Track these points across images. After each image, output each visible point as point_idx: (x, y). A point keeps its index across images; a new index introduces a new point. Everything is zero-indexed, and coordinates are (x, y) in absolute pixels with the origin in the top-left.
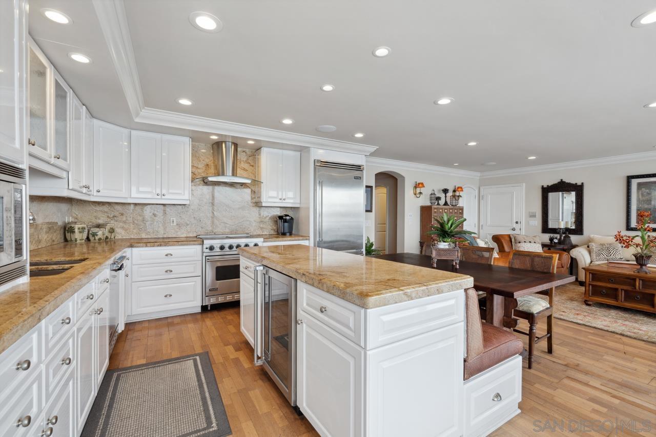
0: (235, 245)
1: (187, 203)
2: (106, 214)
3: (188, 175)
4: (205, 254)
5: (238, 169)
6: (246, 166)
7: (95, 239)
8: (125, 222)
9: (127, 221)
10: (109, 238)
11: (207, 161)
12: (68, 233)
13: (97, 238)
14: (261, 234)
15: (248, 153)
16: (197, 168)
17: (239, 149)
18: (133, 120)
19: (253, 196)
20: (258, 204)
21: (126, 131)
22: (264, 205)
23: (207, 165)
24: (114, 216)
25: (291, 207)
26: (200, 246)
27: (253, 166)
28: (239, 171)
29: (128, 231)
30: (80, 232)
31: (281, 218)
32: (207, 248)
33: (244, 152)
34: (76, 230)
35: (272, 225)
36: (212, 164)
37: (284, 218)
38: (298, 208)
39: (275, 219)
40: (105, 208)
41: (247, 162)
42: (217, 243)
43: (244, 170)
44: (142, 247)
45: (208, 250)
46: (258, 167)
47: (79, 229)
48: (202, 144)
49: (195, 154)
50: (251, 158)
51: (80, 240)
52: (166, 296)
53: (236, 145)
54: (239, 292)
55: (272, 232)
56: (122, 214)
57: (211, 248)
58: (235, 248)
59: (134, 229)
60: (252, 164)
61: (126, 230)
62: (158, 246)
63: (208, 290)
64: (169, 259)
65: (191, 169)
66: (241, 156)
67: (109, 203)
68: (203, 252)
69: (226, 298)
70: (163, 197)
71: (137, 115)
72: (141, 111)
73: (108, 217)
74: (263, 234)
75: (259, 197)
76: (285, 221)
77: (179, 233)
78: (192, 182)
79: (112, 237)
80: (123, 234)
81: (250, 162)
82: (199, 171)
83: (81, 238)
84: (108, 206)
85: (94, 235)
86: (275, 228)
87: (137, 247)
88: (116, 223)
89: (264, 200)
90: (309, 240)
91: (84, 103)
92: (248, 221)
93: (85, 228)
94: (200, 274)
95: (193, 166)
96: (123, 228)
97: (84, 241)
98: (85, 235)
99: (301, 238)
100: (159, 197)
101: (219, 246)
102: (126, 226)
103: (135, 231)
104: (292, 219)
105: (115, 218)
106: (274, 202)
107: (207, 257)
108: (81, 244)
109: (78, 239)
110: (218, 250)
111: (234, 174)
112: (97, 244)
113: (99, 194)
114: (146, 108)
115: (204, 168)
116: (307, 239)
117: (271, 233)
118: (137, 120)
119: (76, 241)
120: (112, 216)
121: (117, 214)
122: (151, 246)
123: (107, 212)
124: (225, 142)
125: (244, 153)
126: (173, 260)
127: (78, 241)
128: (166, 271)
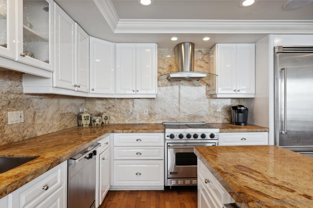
0: (192, 134)
1: (154, 96)
2: (104, 106)
3: (156, 75)
4: (167, 142)
5: (195, 67)
6: (202, 64)
7: (94, 125)
8: (115, 112)
9: (117, 111)
10: (105, 123)
11: (170, 62)
12: (79, 120)
13: (96, 123)
14: (215, 122)
15: (204, 52)
16: (163, 68)
17: (196, 50)
18: (113, 32)
19: (208, 89)
20: (212, 96)
21: (112, 44)
22: (218, 96)
23: (171, 65)
24: (109, 108)
25: (244, 98)
26: (163, 134)
27: (207, 63)
28: (196, 68)
29: (117, 119)
30: (85, 120)
31: (235, 108)
32: (168, 136)
33: (200, 51)
34: (83, 118)
35: (225, 114)
36: (174, 65)
37: (239, 108)
38: (252, 99)
39: (228, 110)
40: (104, 102)
41: (202, 60)
42: (176, 132)
43: (200, 67)
44: (120, 133)
45: (169, 138)
46: (213, 63)
47: (84, 117)
48: (167, 49)
49: (160, 57)
50: (206, 56)
51: (86, 125)
52: (137, 174)
53: (193, 45)
54: (196, 178)
55: (226, 121)
56: (114, 106)
57: (172, 136)
58: (192, 137)
59: (121, 117)
60: (207, 61)
61: (116, 118)
62: (131, 132)
63: (169, 173)
64: (138, 143)
65: (157, 69)
66: (198, 56)
67: (106, 99)
68: (165, 140)
69: (184, 182)
70: (137, 93)
71: (115, 27)
72: (117, 23)
73: (106, 108)
74: (218, 122)
75: (214, 90)
76: (240, 111)
77: (150, 120)
78: (158, 80)
79: (107, 123)
80: (114, 120)
81: (206, 60)
82: (164, 71)
83: (86, 124)
84: (105, 101)
85: (94, 121)
86: (228, 117)
87: (117, 133)
88: (110, 112)
89: (219, 92)
90: (268, 132)
91: (75, 20)
92: (203, 111)
93: (88, 117)
94: (163, 158)
95: (159, 68)
96: (114, 116)
97: (88, 126)
98: (89, 122)
99: (259, 130)
100: (134, 93)
101: (178, 135)
102: (116, 115)
103: (121, 118)
104: (247, 109)
105: (110, 109)
106: (228, 94)
107: (168, 144)
108: (86, 128)
109: (84, 125)
110: (178, 138)
111: (192, 70)
112: (95, 128)
113: (93, 92)
114: (120, 20)
115: (168, 68)
116: (266, 131)
117: (224, 122)
118: (116, 32)
119: (83, 126)
120: (108, 108)
121: (110, 106)
122: (126, 133)
123: (105, 105)
124: (184, 43)
125: (200, 53)
126: (142, 144)
127: (84, 126)
128: (137, 154)
